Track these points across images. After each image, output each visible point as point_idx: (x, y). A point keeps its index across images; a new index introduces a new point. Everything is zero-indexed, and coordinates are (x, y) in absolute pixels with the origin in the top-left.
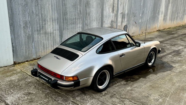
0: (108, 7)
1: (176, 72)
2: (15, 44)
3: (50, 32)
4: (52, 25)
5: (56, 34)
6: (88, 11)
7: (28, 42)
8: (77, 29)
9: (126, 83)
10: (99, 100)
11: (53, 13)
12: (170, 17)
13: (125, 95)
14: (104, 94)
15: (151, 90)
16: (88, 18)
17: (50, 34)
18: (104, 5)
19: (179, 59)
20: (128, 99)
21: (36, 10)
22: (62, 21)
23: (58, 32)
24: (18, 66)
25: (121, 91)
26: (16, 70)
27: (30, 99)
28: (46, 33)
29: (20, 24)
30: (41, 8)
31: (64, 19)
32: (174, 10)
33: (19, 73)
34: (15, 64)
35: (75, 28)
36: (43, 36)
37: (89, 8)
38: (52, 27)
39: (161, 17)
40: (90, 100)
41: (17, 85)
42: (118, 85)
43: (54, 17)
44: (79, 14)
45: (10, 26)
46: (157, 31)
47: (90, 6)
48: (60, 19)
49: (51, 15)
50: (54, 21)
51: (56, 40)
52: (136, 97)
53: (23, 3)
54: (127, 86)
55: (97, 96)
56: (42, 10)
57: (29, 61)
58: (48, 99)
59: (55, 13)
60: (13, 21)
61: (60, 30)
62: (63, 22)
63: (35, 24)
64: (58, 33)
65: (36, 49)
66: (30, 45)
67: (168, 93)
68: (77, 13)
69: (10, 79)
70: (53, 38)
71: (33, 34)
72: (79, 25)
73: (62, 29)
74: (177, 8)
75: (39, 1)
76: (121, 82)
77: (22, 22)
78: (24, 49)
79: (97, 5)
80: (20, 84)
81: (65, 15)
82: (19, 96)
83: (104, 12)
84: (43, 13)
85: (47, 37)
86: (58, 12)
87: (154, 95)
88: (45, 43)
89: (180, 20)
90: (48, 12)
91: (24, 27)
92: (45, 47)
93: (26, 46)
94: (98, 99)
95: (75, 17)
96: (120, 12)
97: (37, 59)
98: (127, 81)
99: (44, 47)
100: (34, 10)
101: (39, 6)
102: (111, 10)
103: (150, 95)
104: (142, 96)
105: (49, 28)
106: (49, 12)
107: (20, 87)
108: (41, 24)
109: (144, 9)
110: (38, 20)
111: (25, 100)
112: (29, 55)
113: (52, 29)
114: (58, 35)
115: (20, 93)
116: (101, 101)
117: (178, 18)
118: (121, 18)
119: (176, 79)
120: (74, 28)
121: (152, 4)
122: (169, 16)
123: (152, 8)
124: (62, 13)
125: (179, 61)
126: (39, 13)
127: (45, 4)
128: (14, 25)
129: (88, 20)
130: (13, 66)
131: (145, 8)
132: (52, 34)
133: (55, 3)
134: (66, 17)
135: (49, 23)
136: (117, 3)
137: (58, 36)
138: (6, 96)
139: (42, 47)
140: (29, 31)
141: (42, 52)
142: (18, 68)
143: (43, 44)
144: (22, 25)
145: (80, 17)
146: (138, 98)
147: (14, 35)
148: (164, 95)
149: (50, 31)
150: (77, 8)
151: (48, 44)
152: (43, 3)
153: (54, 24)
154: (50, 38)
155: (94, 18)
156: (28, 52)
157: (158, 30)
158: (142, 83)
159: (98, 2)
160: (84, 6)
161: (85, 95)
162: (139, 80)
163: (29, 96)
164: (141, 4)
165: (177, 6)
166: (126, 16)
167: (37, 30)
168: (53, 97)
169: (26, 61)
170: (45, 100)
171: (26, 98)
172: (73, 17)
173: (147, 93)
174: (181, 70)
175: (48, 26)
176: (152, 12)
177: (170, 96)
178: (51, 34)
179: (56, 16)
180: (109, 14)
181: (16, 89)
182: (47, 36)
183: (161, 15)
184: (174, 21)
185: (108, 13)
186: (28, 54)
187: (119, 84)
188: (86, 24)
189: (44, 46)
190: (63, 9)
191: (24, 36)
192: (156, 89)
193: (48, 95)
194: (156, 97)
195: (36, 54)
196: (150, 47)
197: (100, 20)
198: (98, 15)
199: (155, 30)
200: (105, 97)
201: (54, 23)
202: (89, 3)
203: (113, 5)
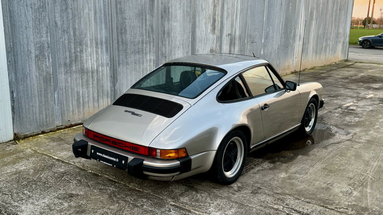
0: (204, 21)
1: (363, 143)
2: (17, 95)
3: (90, 68)
4: (95, 53)
5: (103, 74)
6: (166, 28)
7: (46, 90)
8: (145, 64)
9: (272, 165)
10: (231, 200)
11: (99, 28)
12: (313, 47)
13: (281, 188)
14: (236, 188)
15: (329, 177)
16: (167, 42)
17: (90, 73)
18: (197, 17)
19: (357, 119)
20: (290, 195)
21: (63, 21)
22: (115, 45)
23: (108, 69)
24: (25, 142)
25: (270, 180)
26: (22, 151)
27: (75, 207)
28: (82, 71)
29: (28, 50)
30: (74, 16)
31: (120, 43)
32: (320, 32)
33: (32, 156)
34: (17, 138)
35: (141, 62)
36: (76, 78)
37: (168, 20)
38: (95, 58)
39: (298, 46)
40: (212, 201)
41: (35, 181)
42: (259, 171)
43: (99, 37)
44: (149, 32)
45: (8, 52)
46: (292, 73)
47: (170, 17)
48: (111, 42)
49: (93, 32)
50: (99, 46)
51: (103, 86)
52: (305, 191)
53: (35, 4)
54: (278, 171)
55: (224, 192)
56: (75, 21)
57: (47, 133)
58: (117, 205)
59: (102, 28)
60: (13, 41)
61: (112, 65)
62: (118, 49)
63: (61, 51)
64: (107, 71)
65: (62, 106)
66: (49, 96)
67: (364, 179)
68: (146, 30)
69: (15, 170)
70: (97, 82)
71: (56, 72)
72: (148, 55)
73: (115, 63)
74: (325, 29)
75: (70, 2)
76: (262, 165)
77: (32, 45)
78: (37, 105)
79: (184, 16)
80: (43, 179)
81: (121, 34)
82: (47, 203)
83: (197, 30)
84: (77, 26)
85: (85, 80)
86: (108, 26)
87: (339, 185)
88: (81, 93)
89: (330, 53)
90: (88, 26)
91: (36, 56)
92: (82, 102)
93: (40, 97)
94: (229, 198)
95: (141, 40)
96: (226, 32)
97: (63, 127)
98: (274, 162)
99: (80, 102)
100: (58, 19)
101: (70, 11)
102: (210, 27)
103: (332, 186)
104: (317, 188)
105: (90, 60)
106: (90, 25)
107: (45, 183)
108: (73, 51)
109: (268, 30)
110: (66, 42)
111: (65, 210)
112: (48, 120)
113: (95, 62)
114: (107, 75)
115: (49, 195)
116: (236, 202)
117: (328, 48)
118: (229, 46)
119: (368, 155)
120: (139, 63)
121: (282, 18)
122: (312, 44)
123: (283, 26)
124: (116, 28)
125: (357, 123)
126: (68, 28)
127: (81, 7)
128: (15, 50)
129: (167, 47)
130: (13, 144)
131: (271, 27)
132: (95, 74)
133: (102, 8)
134: (124, 38)
135: (89, 49)
136: (220, 14)
137: (108, 78)
138: (16, 204)
139: (74, 102)
140: (48, 65)
141: (74, 112)
142: (26, 147)
143: (76, 95)
144: (33, 51)
145: (152, 39)
146: (311, 193)
147: (16, 74)
148: (357, 183)
149: (90, 66)
150: (146, 19)
151: (87, 96)
152: (77, 6)
153: (100, 52)
154: (91, 82)
155: (178, 43)
156: (44, 112)
157: (293, 71)
158: (304, 164)
159: (186, 9)
160: (160, 16)
161: (197, 192)
162: (296, 160)
163: (71, 201)
164: (263, 18)
165: (325, 25)
166: (237, 42)
167: (65, 64)
168: (128, 199)
169: (40, 132)
170: (112, 207)
171: (66, 205)
172: (138, 38)
173: (325, 183)
174: (368, 138)
175: (86, 56)
176: (283, 36)
177: (372, 186)
178: (93, 72)
179: (103, 34)
180: (206, 34)
181: (37, 189)
182: (85, 77)
183: (298, 42)
184: (320, 54)
185: (204, 33)
186: (44, 116)
187: (260, 168)
188: (162, 54)
189: (78, 100)
190: (117, 20)
191: (36, 76)
192: (338, 174)
193: (115, 196)
194: (343, 187)
195: (62, 116)
196: (309, 93)
197: (190, 47)
198: (185, 36)
199: (288, 72)
200: (241, 194)
201: (100, 50)
202: (169, 12)
203: (213, 18)
